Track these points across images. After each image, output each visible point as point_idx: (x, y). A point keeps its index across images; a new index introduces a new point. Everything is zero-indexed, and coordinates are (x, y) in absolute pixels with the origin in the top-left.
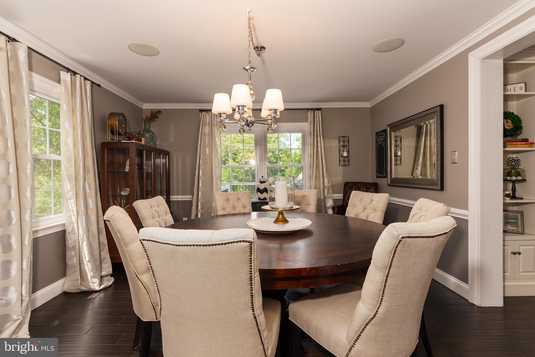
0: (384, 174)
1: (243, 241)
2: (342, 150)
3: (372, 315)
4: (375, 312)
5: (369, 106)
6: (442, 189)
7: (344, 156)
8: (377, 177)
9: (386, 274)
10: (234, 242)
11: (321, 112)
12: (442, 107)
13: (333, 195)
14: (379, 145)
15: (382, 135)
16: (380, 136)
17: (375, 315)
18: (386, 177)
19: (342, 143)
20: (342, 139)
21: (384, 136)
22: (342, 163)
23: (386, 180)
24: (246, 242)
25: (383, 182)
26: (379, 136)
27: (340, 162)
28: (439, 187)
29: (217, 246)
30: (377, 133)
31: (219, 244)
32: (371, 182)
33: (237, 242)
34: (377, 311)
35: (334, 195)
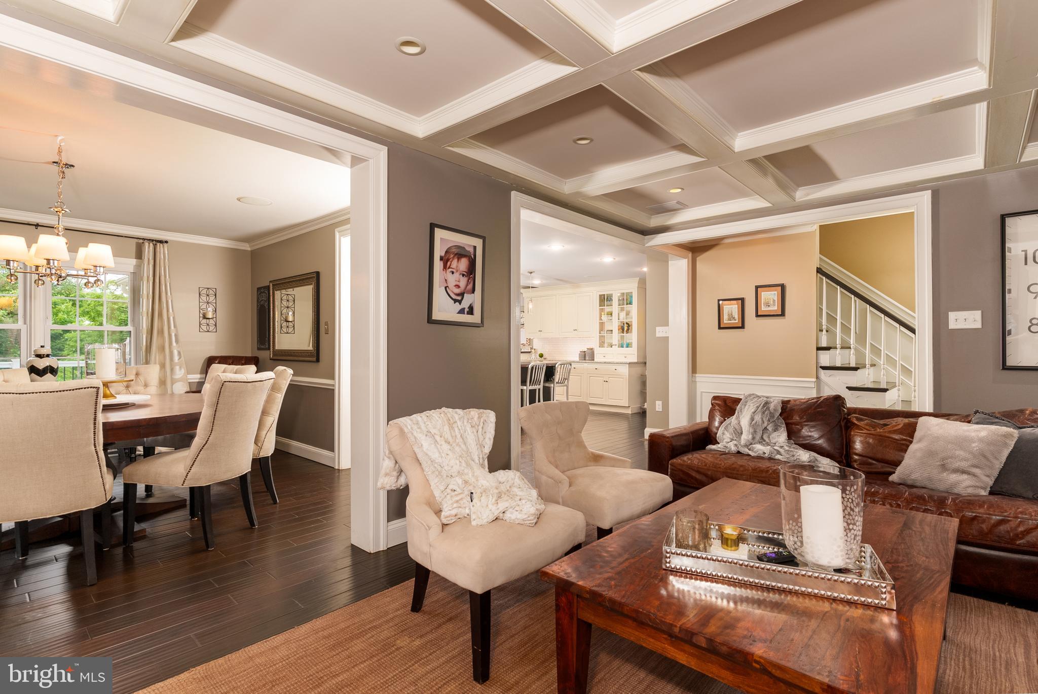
0: (267, 344)
1: (91, 387)
2: (205, 307)
3: (205, 442)
4: (207, 439)
5: (249, 249)
6: (318, 360)
7: (207, 317)
8: (259, 349)
9: (215, 409)
10: (82, 388)
11: (167, 247)
12: (318, 273)
13: (188, 376)
14: (261, 305)
15: (264, 292)
16: (262, 293)
17: (207, 442)
18: (269, 349)
19: (204, 298)
20: (204, 291)
21: (266, 293)
22: (204, 328)
23: (268, 352)
24: (94, 388)
25: (264, 355)
26: (260, 293)
27: (200, 326)
28: (314, 359)
29: (65, 391)
30: (258, 289)
31: (67, 390)
32: (250, 356)
33: (85, 388)
34: (208, 438)
35: (190, 376)
